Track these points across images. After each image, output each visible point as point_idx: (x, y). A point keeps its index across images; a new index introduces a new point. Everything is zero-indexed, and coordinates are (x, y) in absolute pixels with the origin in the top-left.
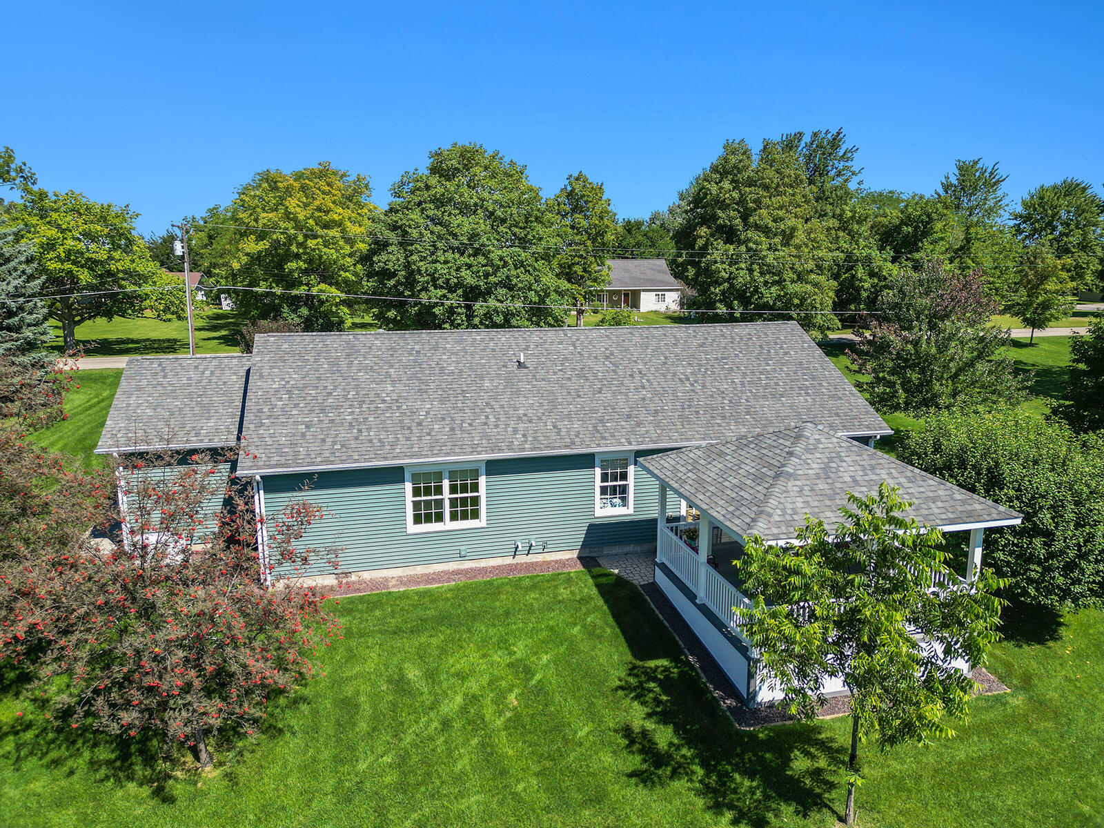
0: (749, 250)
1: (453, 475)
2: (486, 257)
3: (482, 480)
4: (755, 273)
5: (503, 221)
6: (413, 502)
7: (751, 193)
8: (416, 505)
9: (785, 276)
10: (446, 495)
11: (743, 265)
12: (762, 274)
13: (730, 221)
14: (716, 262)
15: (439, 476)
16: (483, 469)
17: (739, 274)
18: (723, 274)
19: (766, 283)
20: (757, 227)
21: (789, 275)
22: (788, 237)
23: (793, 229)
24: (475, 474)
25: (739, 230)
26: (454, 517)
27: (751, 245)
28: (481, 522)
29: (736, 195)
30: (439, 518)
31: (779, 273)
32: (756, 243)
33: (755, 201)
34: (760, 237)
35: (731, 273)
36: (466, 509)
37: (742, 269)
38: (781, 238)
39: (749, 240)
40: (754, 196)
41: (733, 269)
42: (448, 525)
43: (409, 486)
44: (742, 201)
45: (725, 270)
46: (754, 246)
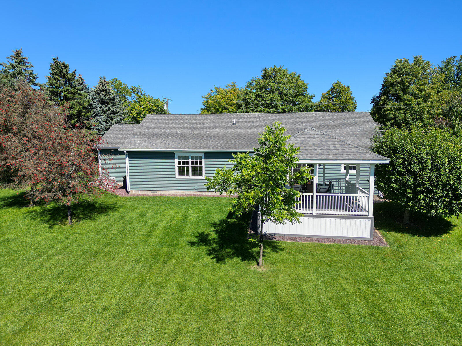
0: (405, 104)
1: (192, 158)
2: (276, 109)
3: (203, 160)
4: (407, 115)
5: (286, 95)
6: (179, 167)
7: (407, 79)
8: (180, 168)
9: (424, 116)
10: (190, 165)
11: (402, 111)
12: (411, 115)
13: (396, 92)
14: (388, 110)
15: (187, 158)
16: (203, 156)
17: (399, 115)
18: (391, 115)
19: (413, 119)
20: (409, 93)
21: (425, 116)
22: (426, 98)
23: (429, 94)
24: (201, 158)
25: (400, 96)
26: (193, 174)
27: (406, 102)
28: (203, 177)
29: (399, 80)
30: (188, 174)
31: (421, 115)
32: (409, 101)
33: (409, 82)
34: (411, 98)
35: (395, 115)
36: (198, 171)
37: (401, 113)
38: (423, 98)
39: (406, 100)
40: (408, 80)
41: (397, 113)
42: (191, 177)
43: (176, 161)
44: (402, 83)
45: (392, 114)
46: (408, 103)
